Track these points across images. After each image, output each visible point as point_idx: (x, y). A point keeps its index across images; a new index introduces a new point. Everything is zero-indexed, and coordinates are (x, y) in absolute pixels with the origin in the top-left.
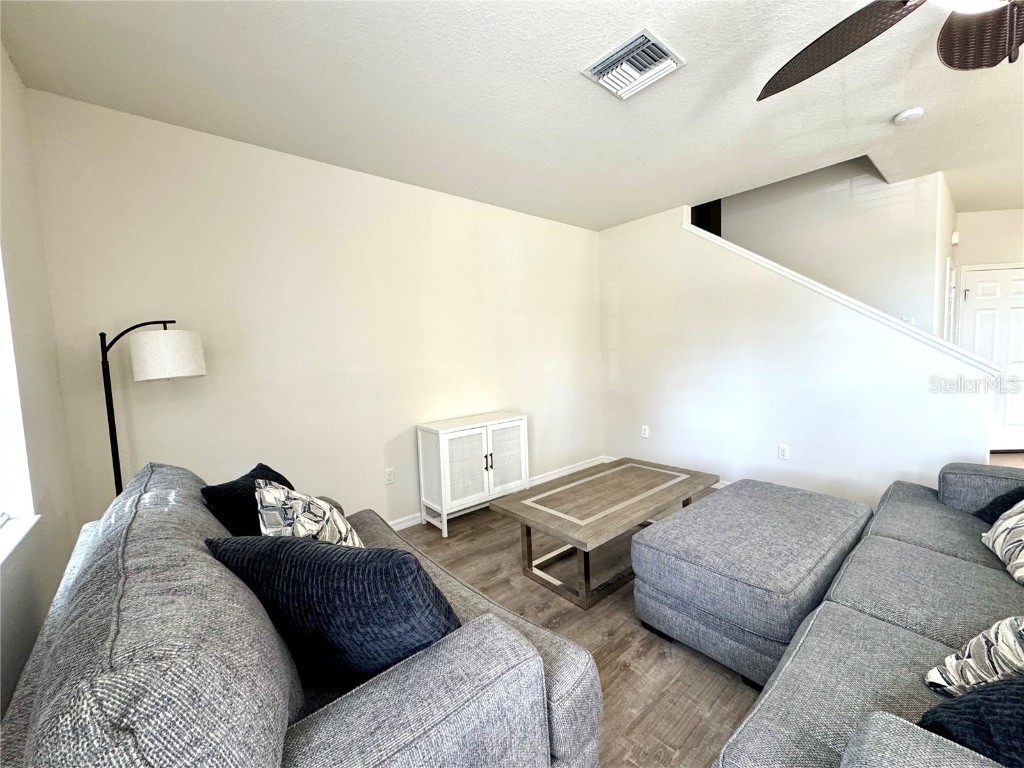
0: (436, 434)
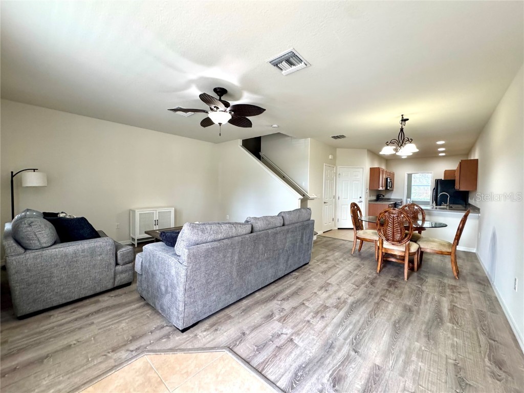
0: (135, 211)
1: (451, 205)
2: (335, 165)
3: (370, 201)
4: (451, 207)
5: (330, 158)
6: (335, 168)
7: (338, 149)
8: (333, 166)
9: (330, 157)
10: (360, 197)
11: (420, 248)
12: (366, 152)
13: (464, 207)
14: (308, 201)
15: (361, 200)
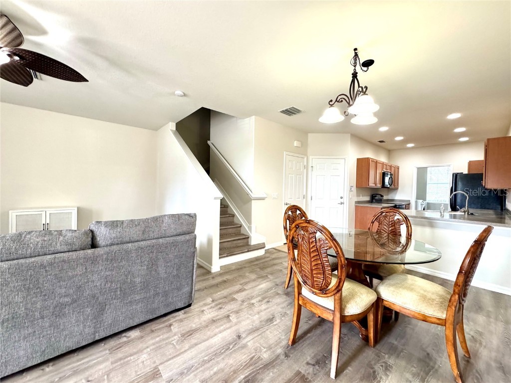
1: (471, 211)
2: (306, 155)
3: (356, 202)
4: (472, 214)
5: (295, 145)
6: (305, 159)
7: (309, 134)
8: (303, 156)
9: (296, 143)
10: (342, 198)
11: (379, 300)
12: (349, 138)
13: (496, 214)
14: (253, 201)
15: (342, 200)
